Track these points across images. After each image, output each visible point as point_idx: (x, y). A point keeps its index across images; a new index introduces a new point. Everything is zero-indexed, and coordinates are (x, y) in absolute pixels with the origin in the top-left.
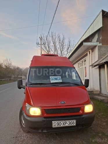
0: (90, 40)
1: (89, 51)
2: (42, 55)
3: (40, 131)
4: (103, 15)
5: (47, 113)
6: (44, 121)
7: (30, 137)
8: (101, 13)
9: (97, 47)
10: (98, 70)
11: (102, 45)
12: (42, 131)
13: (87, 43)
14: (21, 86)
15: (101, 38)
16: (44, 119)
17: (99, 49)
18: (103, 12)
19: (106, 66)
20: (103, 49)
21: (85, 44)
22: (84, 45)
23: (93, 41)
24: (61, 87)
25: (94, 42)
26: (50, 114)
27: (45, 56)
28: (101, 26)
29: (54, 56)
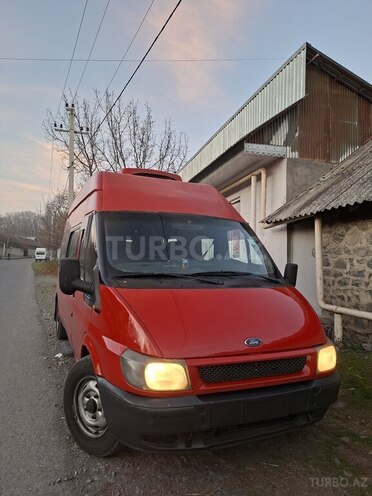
0: (266, 139)
1: (256, 173)
2: (127, 171)
3: (181, 446)
4: (307, 61)
5: (207, 382)
6: (201, 408)
7: (127, 470)
8: (304, 53)
9: (284, 163)
10: (284, 236)
11: (300, 156)
12: (188, 444)
13: (255, 146)
14: (75, 283)
15: (297, 135)
16: (200, 402)
17: (290, 171)
18: (310, 51)
19: (317, 225)
20: (302, 171)
21: (250, 147)
22: (246, 150)
23: (273, 142)
24: (231, 287)
25: (277, 146)
26: (216, 383)
27: (139, 174)
28: (302, 95)
29: (168, 178)
